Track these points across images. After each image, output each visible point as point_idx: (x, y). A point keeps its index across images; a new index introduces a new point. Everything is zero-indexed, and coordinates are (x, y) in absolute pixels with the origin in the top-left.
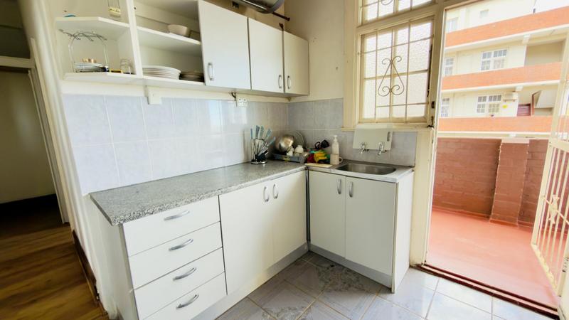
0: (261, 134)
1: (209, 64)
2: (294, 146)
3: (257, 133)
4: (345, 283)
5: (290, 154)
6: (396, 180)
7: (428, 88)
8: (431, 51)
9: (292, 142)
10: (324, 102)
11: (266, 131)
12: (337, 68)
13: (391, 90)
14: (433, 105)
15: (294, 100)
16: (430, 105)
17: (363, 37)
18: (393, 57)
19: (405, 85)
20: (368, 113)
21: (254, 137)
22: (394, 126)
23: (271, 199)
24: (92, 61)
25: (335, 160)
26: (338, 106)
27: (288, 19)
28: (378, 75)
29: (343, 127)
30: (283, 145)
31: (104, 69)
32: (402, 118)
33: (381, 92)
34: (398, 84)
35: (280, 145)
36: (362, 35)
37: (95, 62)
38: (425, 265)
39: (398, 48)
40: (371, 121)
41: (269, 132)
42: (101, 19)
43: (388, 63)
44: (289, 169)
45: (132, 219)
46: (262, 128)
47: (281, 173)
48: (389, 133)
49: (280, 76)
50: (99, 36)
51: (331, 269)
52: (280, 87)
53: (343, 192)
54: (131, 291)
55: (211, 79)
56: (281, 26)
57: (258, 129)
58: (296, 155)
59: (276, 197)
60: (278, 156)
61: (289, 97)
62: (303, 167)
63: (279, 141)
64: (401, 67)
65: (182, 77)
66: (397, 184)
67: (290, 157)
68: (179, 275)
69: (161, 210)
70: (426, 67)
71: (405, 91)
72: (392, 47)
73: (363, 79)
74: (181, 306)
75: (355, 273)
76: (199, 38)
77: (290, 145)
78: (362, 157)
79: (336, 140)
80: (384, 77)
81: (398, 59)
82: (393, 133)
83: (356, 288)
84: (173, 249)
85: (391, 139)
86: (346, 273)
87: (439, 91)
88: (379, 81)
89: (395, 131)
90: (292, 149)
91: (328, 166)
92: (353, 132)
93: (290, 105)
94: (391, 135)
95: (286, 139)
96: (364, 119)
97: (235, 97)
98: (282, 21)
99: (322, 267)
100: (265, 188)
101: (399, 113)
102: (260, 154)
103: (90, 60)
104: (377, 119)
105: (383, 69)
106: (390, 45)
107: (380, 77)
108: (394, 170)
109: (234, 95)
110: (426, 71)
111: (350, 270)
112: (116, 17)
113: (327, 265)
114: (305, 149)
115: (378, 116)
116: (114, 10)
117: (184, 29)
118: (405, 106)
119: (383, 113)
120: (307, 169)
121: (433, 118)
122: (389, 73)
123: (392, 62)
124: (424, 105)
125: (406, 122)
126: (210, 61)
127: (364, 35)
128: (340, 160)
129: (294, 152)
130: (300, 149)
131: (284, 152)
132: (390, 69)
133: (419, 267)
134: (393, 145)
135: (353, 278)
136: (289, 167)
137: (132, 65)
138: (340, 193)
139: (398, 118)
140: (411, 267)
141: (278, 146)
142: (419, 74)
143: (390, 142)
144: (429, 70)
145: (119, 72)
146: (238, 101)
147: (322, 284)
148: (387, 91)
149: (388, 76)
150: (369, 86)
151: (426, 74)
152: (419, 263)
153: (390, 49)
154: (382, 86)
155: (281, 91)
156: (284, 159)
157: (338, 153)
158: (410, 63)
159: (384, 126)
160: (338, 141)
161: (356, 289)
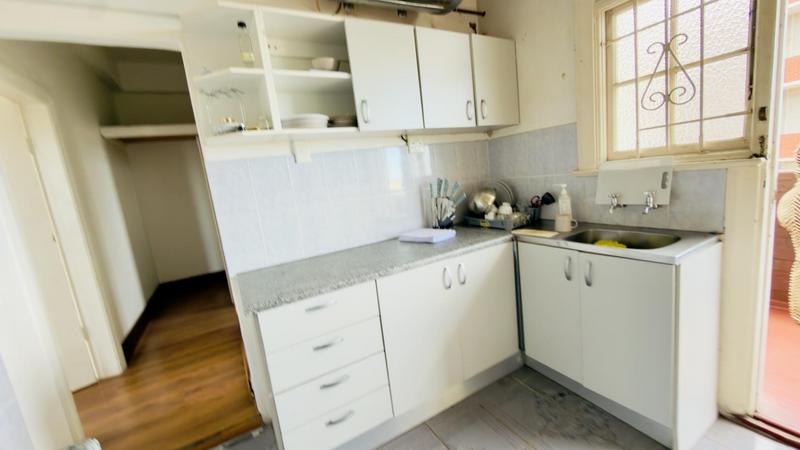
0: (446, 190)
1: (363, 102)
2: (497, 204)
3: (439, 189)
4: (582, 426)
5: (490, 216)
6: (674, 258)
7: (751, 83)
8: (753, 13)
9: (492, 198)
10: (544, 132)
11: (451, 185)
12: (564, 75)
13: (667, 98)
14: (762, 114)
15: (496, 135)
16: (755, 115)
17: (609, 14)
18: (669, 38)
19: (697, 83)
20: (624, 142)
21: (435, 194)
22: (674, 162)
23: (455, 285)
24: (230, 120)
25: (564, 225)
26: (568, 136)
27: (483, 14)
28: (641, 74)
29: (578, 170)
30: (480, 204)
31: (240, 129)
32: (693, 146)
33: (647, 103)
34: (681, 84)
35: (475, 204)
36: (606, 12)
37: (233, 121)
38: (755, 418)
39: (680, 20)
40: (630, 156)
41: (456, 186)
42: (234, 70)
43: (660, 49)
44: (484, 241)
45: (266, 308)
46: (446, 181)
47: (470, 248)
48: (665, 174)
49: (468, 102)
50: (234, 90)
51: (560, 398)
52: (469, 119)
53: (574, 276)
54: (270, 396)
55: (366, 122)
56: (473, 26)
57: (440, 182)
58: (499, 217)
59: (463, 283)
60: (472, 220)
61: (489, 130)
62: (508, 237)
63: (473, 198)
64: (686, 53)
65: (331, 123)
66: (678, 268)
67: (490, 222)
68: (327, 382)
69: (300, 298)
70: (745, 44)
71: (698, 95)
72: (666, 21)
73: (611, 86)
74: (331, 423)
75: (602, 412)
76: (348, 70)
77: (490, 203)
78: (613, 217)
79: (564, 192)
80: (652, 76)
81: (680, 39)
82: (675, 174)
83: (602, 437)
84: (318, 348)
85: (669, 184)
86: (586, 411)
87: (778, 85)
88: (642, 85)
89: (676, 169)
90: (494, 209)
91: (549, 234)
92: (596, 176)
93: (490, 142)
94: (670, 177)
95: (483, 194)
96: (617, 153)
97: (406, 141)
98: (474, 19)
99: (544, 394)
100: (445, 269)
101: (686, 136)
102: (443, 219)
103: (227, 120)
104: (640, 151)
105: (651, 62)
106: (664, 18)
107: (645, 77)
108: (677, 239)
109: (404, 138)
110: (746, 50)
111: (593, 406)
112: (250, 64)
113: (551, 392)
114: (515, 208)
115: (644, 145)
116: (247, 56)
117: (330, 62)
118: (698, 123)
119: (655, 140)
120: (515, 239)
121: (762, 140)
122: (662, 67)
123: (667, 48)
124: (742, 117)
125: (703, 152)
126: (363, 98)
127: (611, 10)
128: (573, 223)
129: (496, 214)
130: (506, 209)
131: (481, 214)
132: (663, 61)
133: (740, 420)
134: (673, 195)
135: (599, 420)
136: (485, 237)
137: (269, 119)
138: (569, 278)
139: (685, 146)
140: (721, 416)
141: (472, 206)
142: (728, 60)
143: (668, 190)
144: (752, 49)
145: (255, 129)
146: (411, 145)
147: (541, 423)
148: (660, 99)
149: (661, 73)
150: (624, 97)
151: (745, 58)
152: (740, 411)
153: (663, 25)
154: (649, 93)
155: (472, 124)
156: (482, 224)
157: (569, 212)
158: (706, 43)
159: (655, 162)
160: (571, 194)
161: (600, 440)
